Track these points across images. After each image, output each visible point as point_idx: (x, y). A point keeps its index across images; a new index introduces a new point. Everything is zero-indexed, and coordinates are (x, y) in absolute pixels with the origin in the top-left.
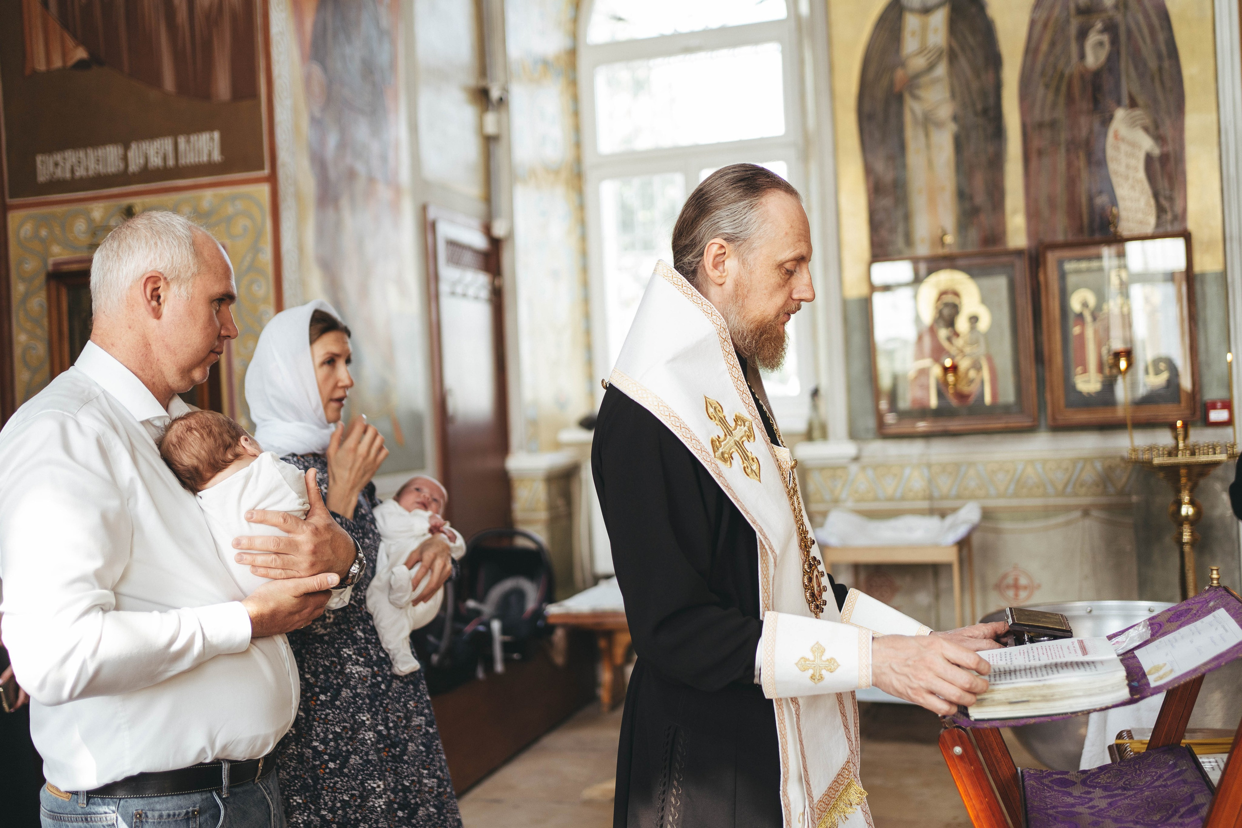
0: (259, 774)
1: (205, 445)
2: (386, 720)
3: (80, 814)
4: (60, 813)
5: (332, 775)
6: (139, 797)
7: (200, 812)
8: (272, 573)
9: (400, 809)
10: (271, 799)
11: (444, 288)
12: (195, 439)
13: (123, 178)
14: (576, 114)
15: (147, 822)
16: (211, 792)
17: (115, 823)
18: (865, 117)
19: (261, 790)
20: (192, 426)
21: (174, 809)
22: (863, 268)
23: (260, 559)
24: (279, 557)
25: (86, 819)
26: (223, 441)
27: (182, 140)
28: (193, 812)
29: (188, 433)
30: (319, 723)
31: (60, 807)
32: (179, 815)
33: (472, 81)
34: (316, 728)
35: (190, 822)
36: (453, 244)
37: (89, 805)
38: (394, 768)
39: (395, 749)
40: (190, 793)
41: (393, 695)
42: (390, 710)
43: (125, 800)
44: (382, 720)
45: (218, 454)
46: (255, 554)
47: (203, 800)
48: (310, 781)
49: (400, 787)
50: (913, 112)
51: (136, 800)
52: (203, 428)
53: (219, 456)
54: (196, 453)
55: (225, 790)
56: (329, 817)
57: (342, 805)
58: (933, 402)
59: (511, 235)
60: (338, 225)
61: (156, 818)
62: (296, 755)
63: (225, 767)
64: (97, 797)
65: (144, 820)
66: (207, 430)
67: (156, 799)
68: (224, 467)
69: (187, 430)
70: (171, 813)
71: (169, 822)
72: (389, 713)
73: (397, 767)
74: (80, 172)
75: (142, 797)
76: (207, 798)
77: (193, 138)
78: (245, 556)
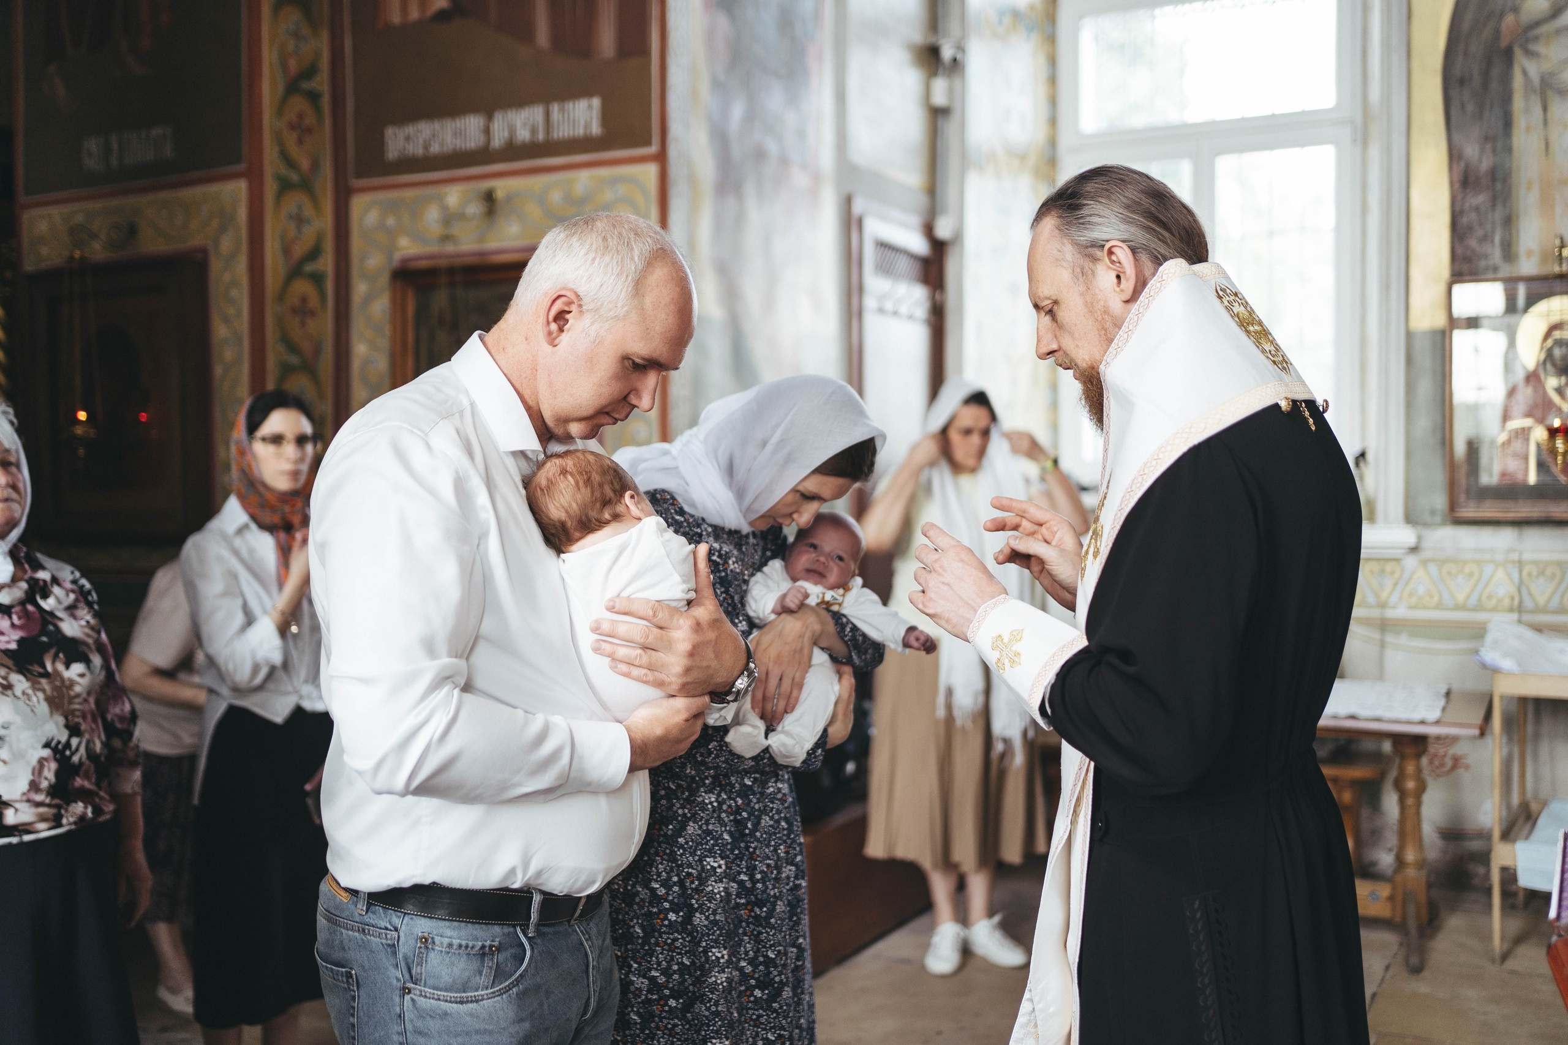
0: (577, 914)
1: (579, 496)
2: (751, 871)
3: (357, 922)
4: (336, 916)
5: (670, 929)
6: (427, 917)
7: (499, 949)
8: (636, 672)
9: (757, 987)
10: (590, 947)
11: (870, 303)
12: (568, 486)
13: (483, 156)
14: (1052, 80)
15: (433, 949)
16: (514, 926)
17: (396, 943)
18: (1452, 82)
19: (578, 934)
20: (568, 469)
21: (468, 940)
22: (1441, 289)
23: (623, 652)
24: (645, 652)
25: (364, 930)
26: (602, 493)
27: (555, 108)
28: (491, 947)
29: (562, 477)
30: (663, 859)
31: (337, 908)
32: (473, 947)
33: (917, 35)
34: (658, 864)
35: (486, 959)
36: (883, 246)
37: (369, 913)
38: (755, 933)
39: (761, 909)
40: (489, 924)
41: (762, 836)
42: (759, 856)
43: (410, 916)
44: (747, 868)
45: (592, 510)
46: (617, 644)
47: (504, 934)
48: (639, 931)
49: (761, 959)
50: (1525, 73)
51: (423, 919)
52: (580, 473)
53: (593, 514)
54: (566, 504)
55: (532, 928)
56: (661, 980)
57: (679, 968)
58: (1532, 478)
59: (958, 237)
60: (740, 218)
61: (445, 946)
62: (621, 893)
63: (537, 899)
64: (379, 906)
65: (430, 946)
66: (585, 477)
67: (447, 923)
68: (597, 528)
69: (562, 473)
70: (464, 943)
71: (459, 954)
72: (756, 860)
73: (760, 933)
74: (435, 148)
75: (431, 918)
76: (509, 934)
77: (569, 105)
78: (604, 646)
